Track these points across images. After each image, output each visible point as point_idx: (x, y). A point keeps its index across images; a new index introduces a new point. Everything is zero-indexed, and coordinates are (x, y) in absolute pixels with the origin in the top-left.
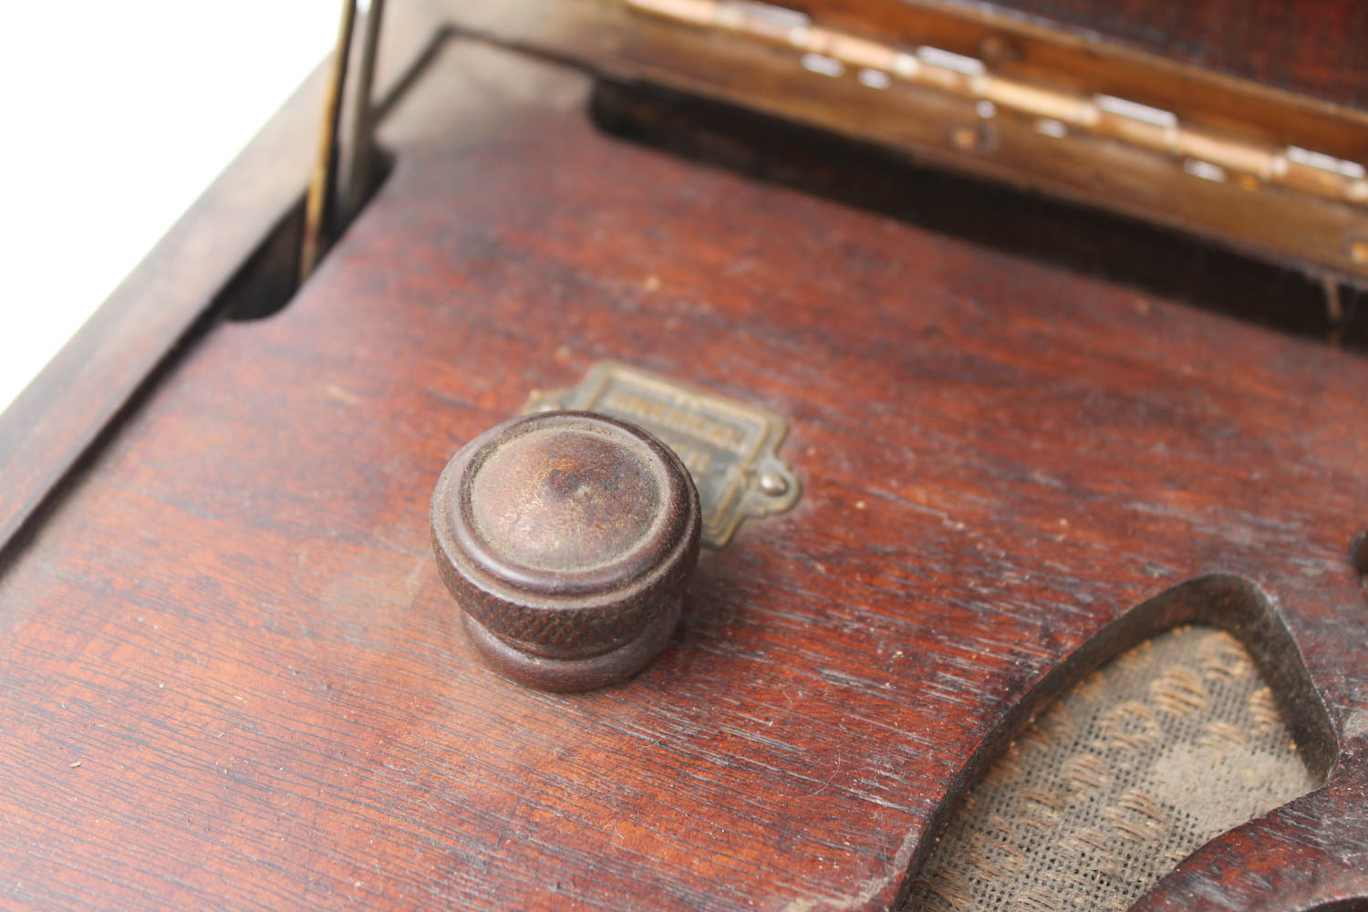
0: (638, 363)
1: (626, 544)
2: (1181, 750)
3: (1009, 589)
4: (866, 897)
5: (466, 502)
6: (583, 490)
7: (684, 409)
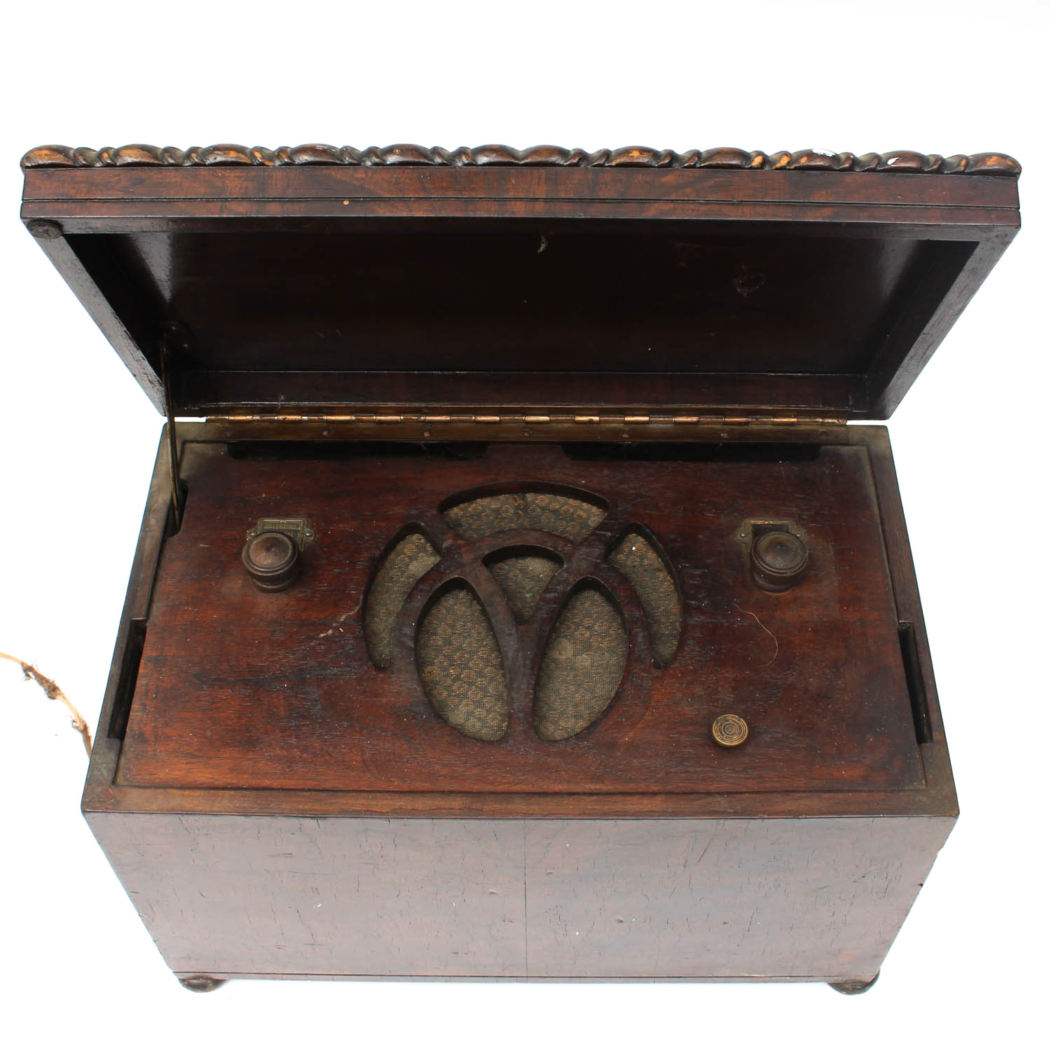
0: (268, 516)
1: (284, 559)
2: (415, 563)
3: (367, 540)
4: (356, 610)
5: (249, 556)
6: (273, 549)
7: (283, 523)
